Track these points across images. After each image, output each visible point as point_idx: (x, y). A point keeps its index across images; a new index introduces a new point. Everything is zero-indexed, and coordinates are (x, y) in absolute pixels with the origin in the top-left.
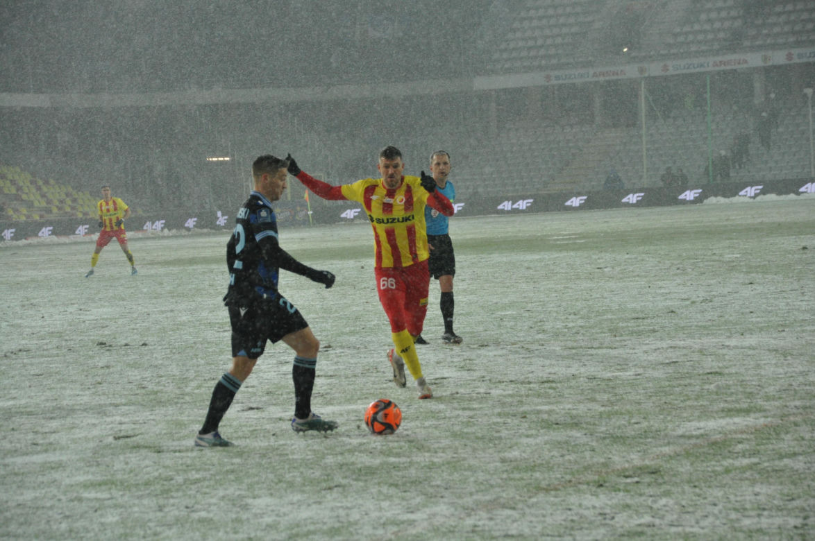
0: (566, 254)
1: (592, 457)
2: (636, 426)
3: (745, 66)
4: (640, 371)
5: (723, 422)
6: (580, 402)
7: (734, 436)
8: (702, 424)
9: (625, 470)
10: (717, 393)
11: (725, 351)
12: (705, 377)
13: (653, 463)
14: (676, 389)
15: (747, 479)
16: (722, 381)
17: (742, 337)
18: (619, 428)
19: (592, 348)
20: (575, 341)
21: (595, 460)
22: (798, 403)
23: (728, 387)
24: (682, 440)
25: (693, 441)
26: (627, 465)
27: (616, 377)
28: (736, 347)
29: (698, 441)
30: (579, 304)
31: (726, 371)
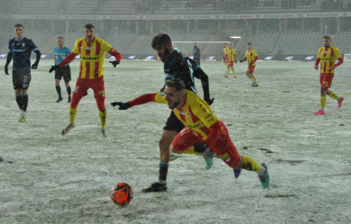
1: (47, 136)
2: (61, 127)
3: (98, 19)
4: (63, 110)
5: (88, 126)
6: (44, 119)
7: (91, 131)
8: (81, 127)
9: (57, 140)
10: (86, 118)
11: (89, 105)
12: (83, 113)
13: (66, 138)
15: (94, 144)
16: (88, 114)
18: (56, 127)
19: (49, 102)
20: (44, 100)
21: (48, 137)
22: (110, 121)
23: (90, 116)
24: (75, 132)
25: (78, 132)
26: (58, 139)
27: (56, 112)
28: (92, 104)
29: (80, 132)
30: (45, 88)
31: (89, 111)
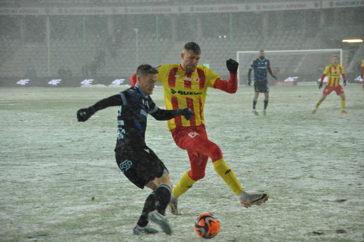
0: (3, 112)
1: (10, 227)
2: (37, 209)
3: (104, 13)
4: (42, 178)
5: (84, 207)
6: (6, 195)
7: (91, 215)
8: (73, 208)
9: (29, 234)
10: (83, 191)
11: (88, 168)
12: (77, 182)
13: (45, 230)
14: (61, 189)
15: (95, 238)
16: (86, 185)
17: (98, 161)
18: (27, 210)
19: (15, 165)
20: (5, 161)
21: (12, 228)
22: (124, 197)
23: (89, 188)
24: (62, 217)
25: (68, 218)
26: (30, 231)
27: (28, 182)
28: (94, 166)
29: (71, 217)
30: (9, 140)
31: (88, 179)
